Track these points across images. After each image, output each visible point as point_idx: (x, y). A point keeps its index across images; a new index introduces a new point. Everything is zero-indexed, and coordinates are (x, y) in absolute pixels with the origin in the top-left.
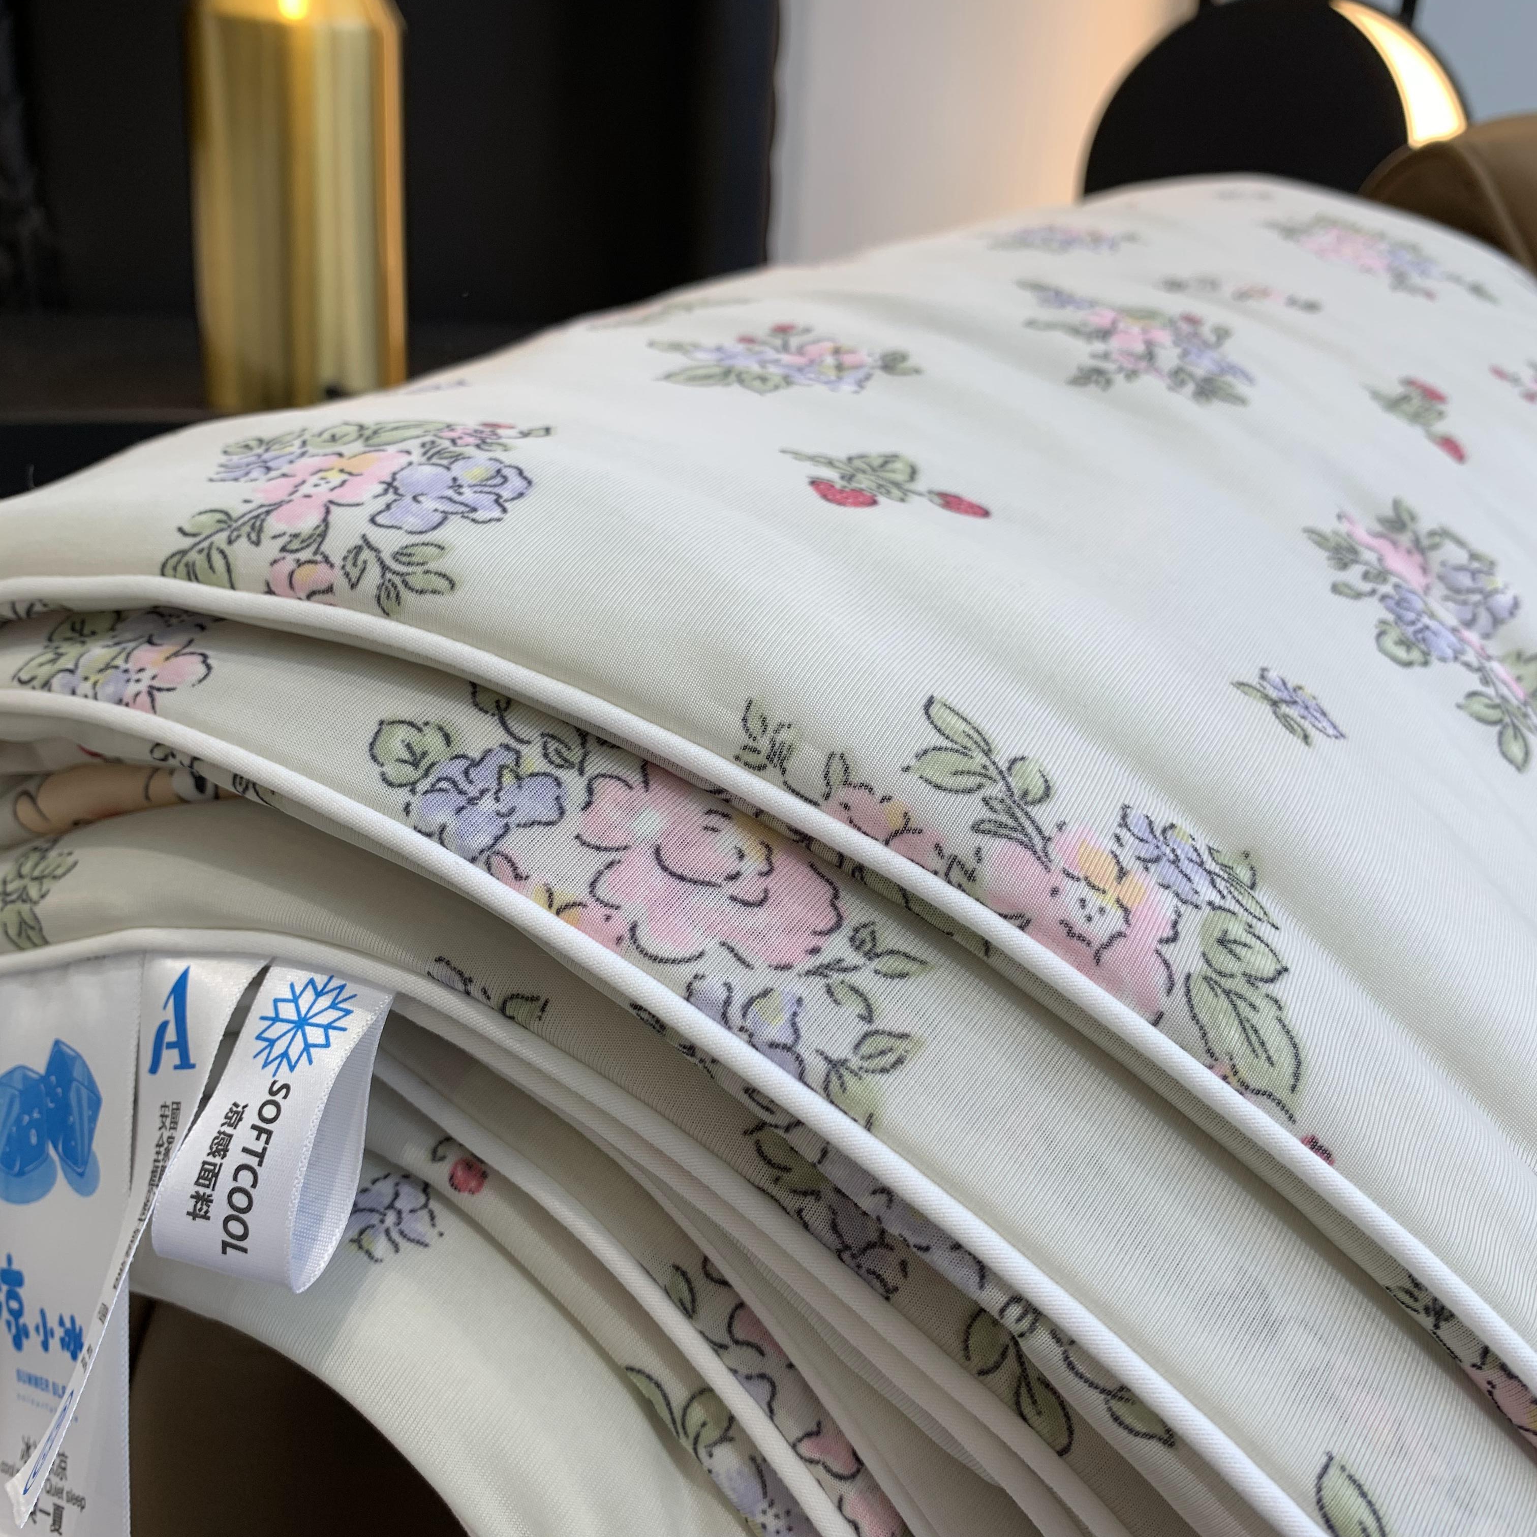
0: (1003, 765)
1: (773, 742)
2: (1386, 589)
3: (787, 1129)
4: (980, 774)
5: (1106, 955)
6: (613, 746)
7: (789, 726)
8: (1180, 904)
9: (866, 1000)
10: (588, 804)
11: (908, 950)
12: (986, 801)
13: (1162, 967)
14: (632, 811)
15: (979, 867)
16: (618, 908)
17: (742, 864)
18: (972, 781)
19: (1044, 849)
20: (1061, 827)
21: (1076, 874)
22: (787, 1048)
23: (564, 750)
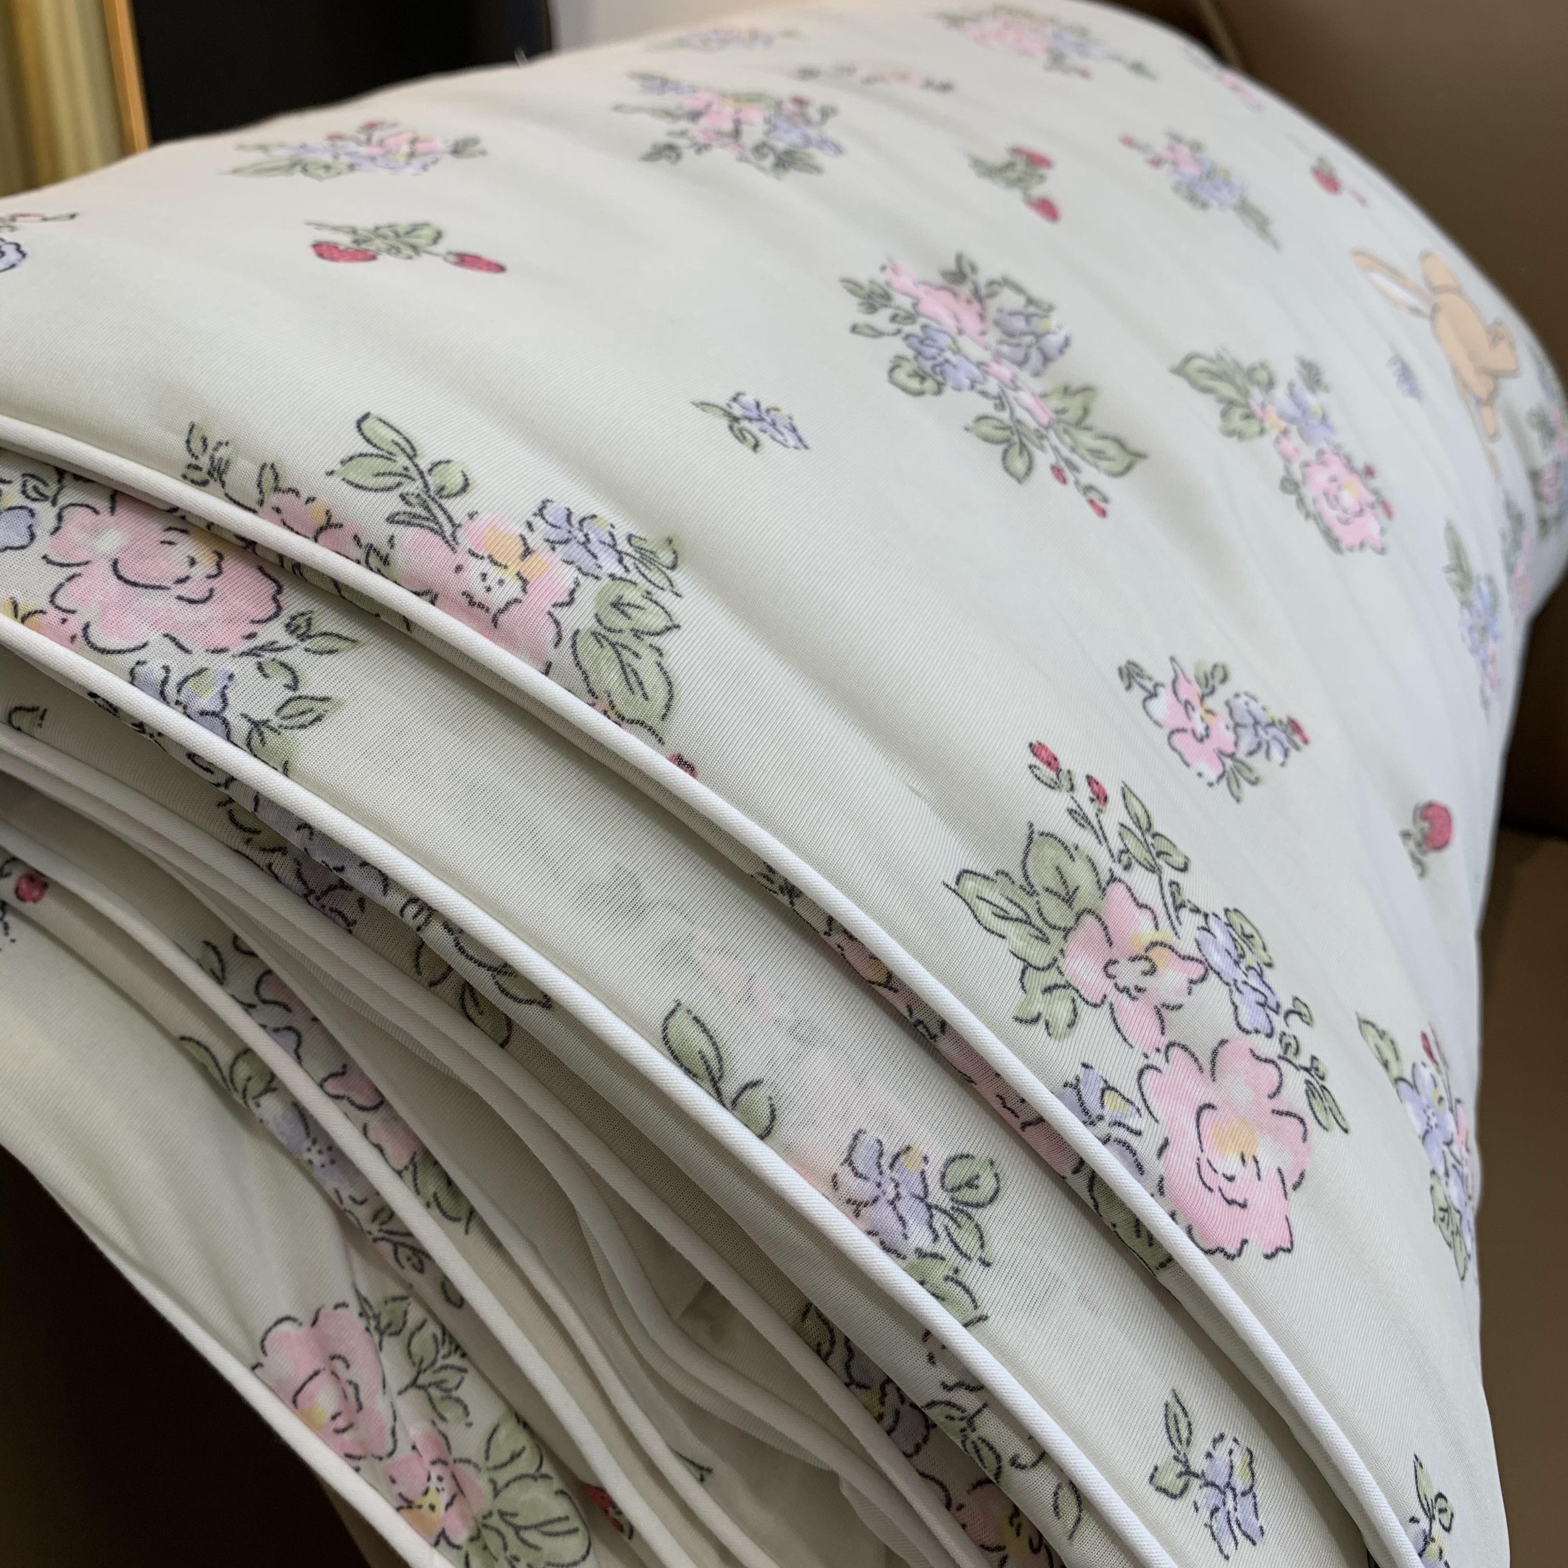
0: (424, 465)
1: (212, 458)
2: (915, 329)
3: (226, 786)
4: (400, 475)
5: (502, 619)
6: (88, 481)
7: (227, 444)
8: (580, 576)
9: (293, 673)
10: (57, 529)
11: (341, 633)
12: (403, 497)
13: (553, 626)
14: (96, 532)
15: (391, 552)
16: (73, 612)
17: (192, 570)
18: (390, 481)
19: (453, 535)
20: (471, 516)
21: (481, 554)
22: (214, 714)
23: (41, 487)
